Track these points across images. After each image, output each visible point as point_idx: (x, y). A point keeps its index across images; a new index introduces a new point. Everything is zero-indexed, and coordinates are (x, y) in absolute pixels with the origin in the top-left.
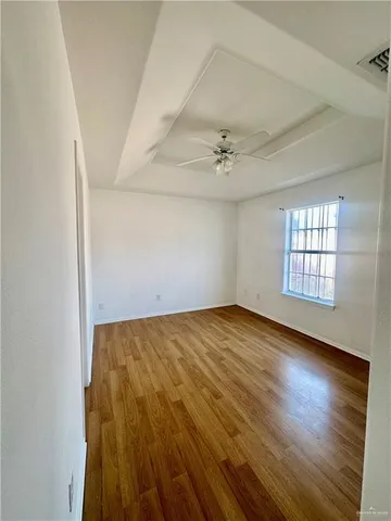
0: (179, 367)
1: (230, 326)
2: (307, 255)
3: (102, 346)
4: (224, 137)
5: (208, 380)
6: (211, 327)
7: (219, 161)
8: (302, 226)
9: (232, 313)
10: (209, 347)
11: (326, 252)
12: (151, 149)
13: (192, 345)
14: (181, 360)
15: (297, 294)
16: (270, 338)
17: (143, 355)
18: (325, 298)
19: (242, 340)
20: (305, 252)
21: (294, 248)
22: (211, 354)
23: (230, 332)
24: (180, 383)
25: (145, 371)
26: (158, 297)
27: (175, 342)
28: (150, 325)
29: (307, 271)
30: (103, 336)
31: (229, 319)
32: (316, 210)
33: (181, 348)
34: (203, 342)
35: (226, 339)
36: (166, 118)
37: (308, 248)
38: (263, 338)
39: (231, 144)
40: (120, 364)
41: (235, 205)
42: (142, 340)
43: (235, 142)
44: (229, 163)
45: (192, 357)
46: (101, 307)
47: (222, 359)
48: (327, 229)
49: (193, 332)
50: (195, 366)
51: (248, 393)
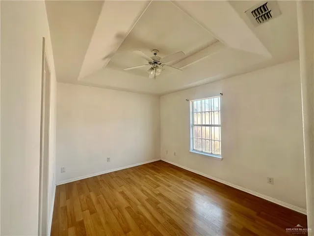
0: (127, 216)
1: (159, 176)
2: (204, 127)
3: (62, 204)
4: (155, 54)
5: (150, 223)
6: (146, 178)
7: (152, 69)
8: (199, 110)
9: (159, 166)
10: (148, 194)
11: (215, 126)
12: (106, 57)
13: (135, 194)
14: (128, 208)
15: (198, 151)
16: (185, 182)
17: (98, 208)
18: (216, 153)
19: (169, 186)
20: (202, 125)
21: (195, 123)
22: (150, 200)
23: (159, 180)
24: (129, 230)
25: (100, 224)
26: (108, 159)
27: (122, 193)
28: (102, 181)
29: (204, 137)
30: (63, 195)
31: (158, 171)
32: (207, 101)
33: (127, 198)
34: (142, 191)
35: (158, 186)
36: (119, 36)
37: (204, 123)
38: (181, 182)
39: (160, 58)
40: (78, 219)
41: (158, 98)
42: (97, 195)
43: (162, 57)
44: (159, 70)
45: (137, 205)
46: (63, 170)
47: (157, 203)
48: (214, 112)
49: (134, 183)
50: (139, 213)
51: (180, 229)
